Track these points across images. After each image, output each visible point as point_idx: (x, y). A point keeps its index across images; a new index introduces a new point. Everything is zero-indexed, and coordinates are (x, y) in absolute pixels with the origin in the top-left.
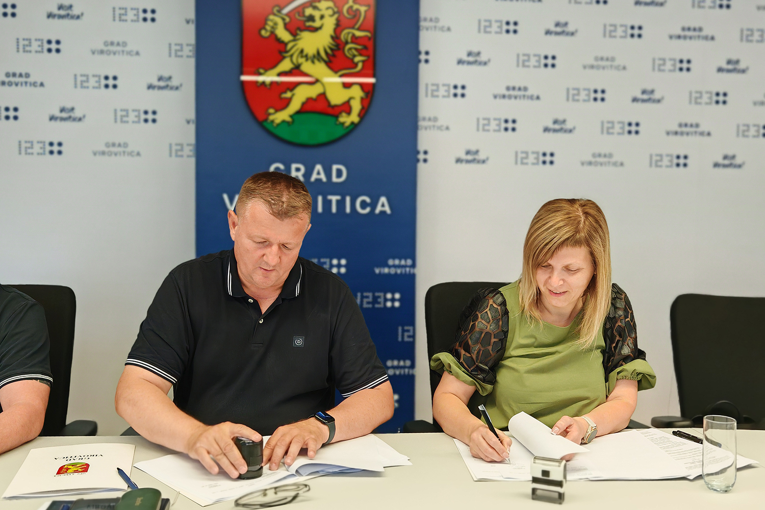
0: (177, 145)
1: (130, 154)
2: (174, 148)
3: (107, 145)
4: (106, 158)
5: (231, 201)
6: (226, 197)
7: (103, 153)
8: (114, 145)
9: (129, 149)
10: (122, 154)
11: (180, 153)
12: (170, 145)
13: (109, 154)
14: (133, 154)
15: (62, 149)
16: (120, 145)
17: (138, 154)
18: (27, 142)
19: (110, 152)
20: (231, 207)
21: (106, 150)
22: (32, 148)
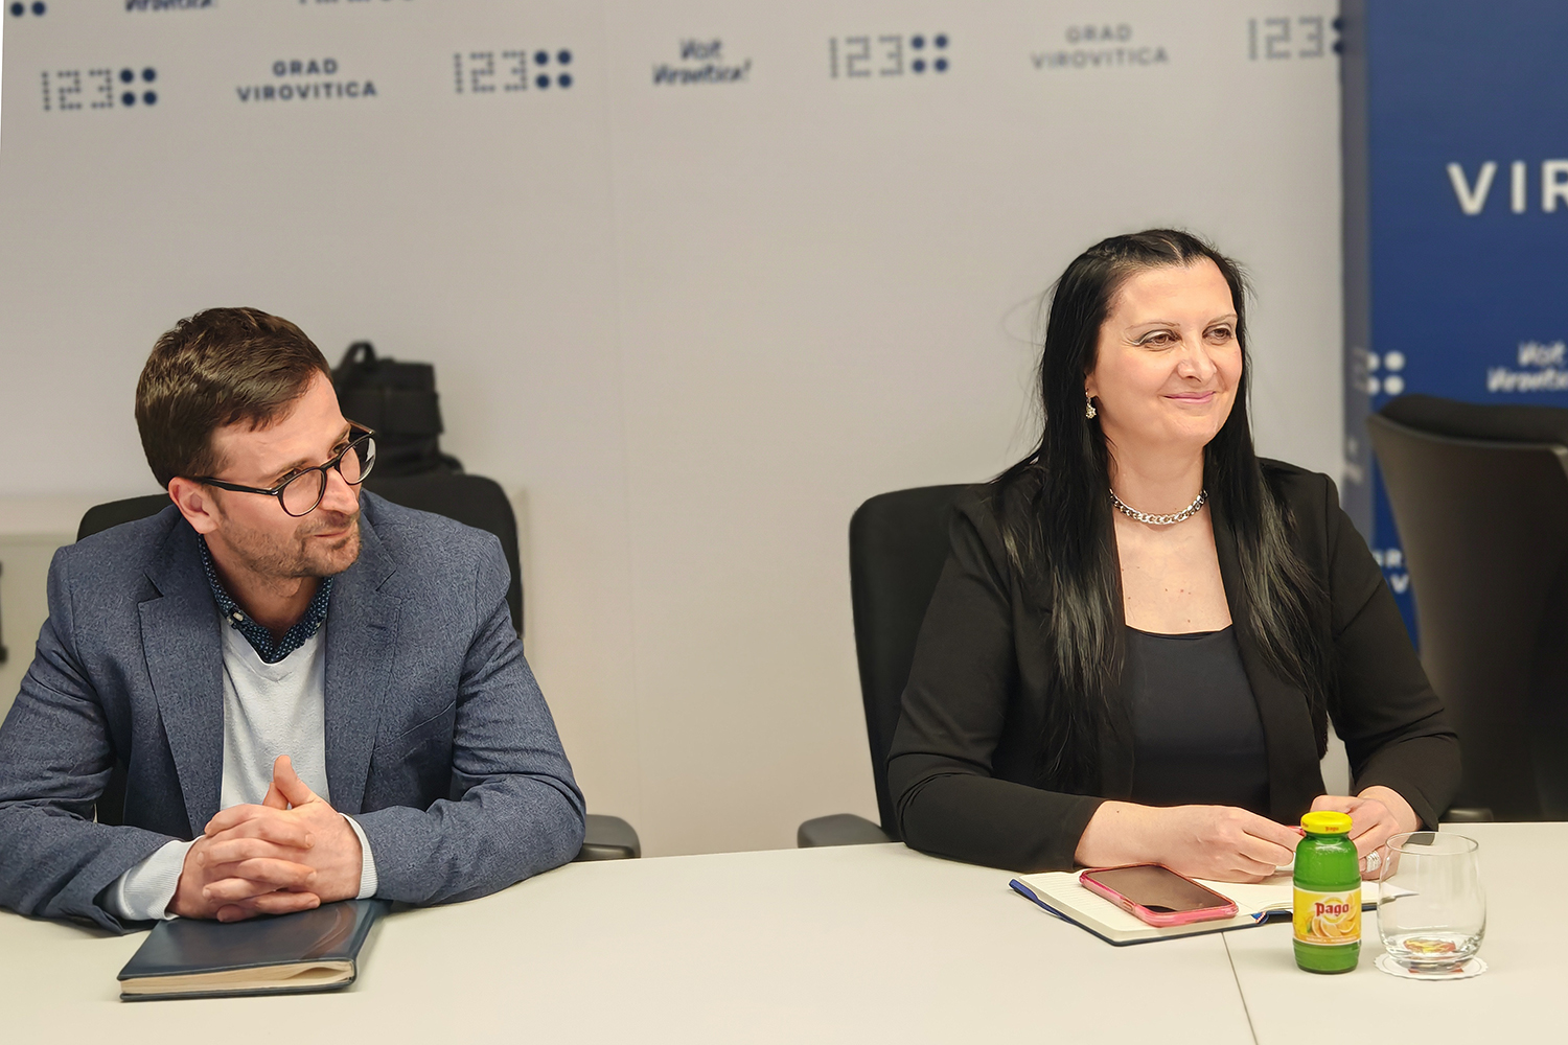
0: (1271, 22)
1: (1138, 57)
2: (1263, 31)
3: (1073, 36)
4: (1068, 72)
5: (1472, 183)
6: (1456, 173)
7: (1062, 59)
8: (1090, 33)
9: (1134, 44)
10: (1115, 58)
11: (1280, 47)
12: (1253, 25)
13: (1079, 60)
14: (1145, 56)
15: (946, 53)
16: (1107, 34)
17: (1161, 56)
18: (851, 41)
19: (1080, 54)
20: (1472, 204)
21: (1070, 49)
22: (866, 56)
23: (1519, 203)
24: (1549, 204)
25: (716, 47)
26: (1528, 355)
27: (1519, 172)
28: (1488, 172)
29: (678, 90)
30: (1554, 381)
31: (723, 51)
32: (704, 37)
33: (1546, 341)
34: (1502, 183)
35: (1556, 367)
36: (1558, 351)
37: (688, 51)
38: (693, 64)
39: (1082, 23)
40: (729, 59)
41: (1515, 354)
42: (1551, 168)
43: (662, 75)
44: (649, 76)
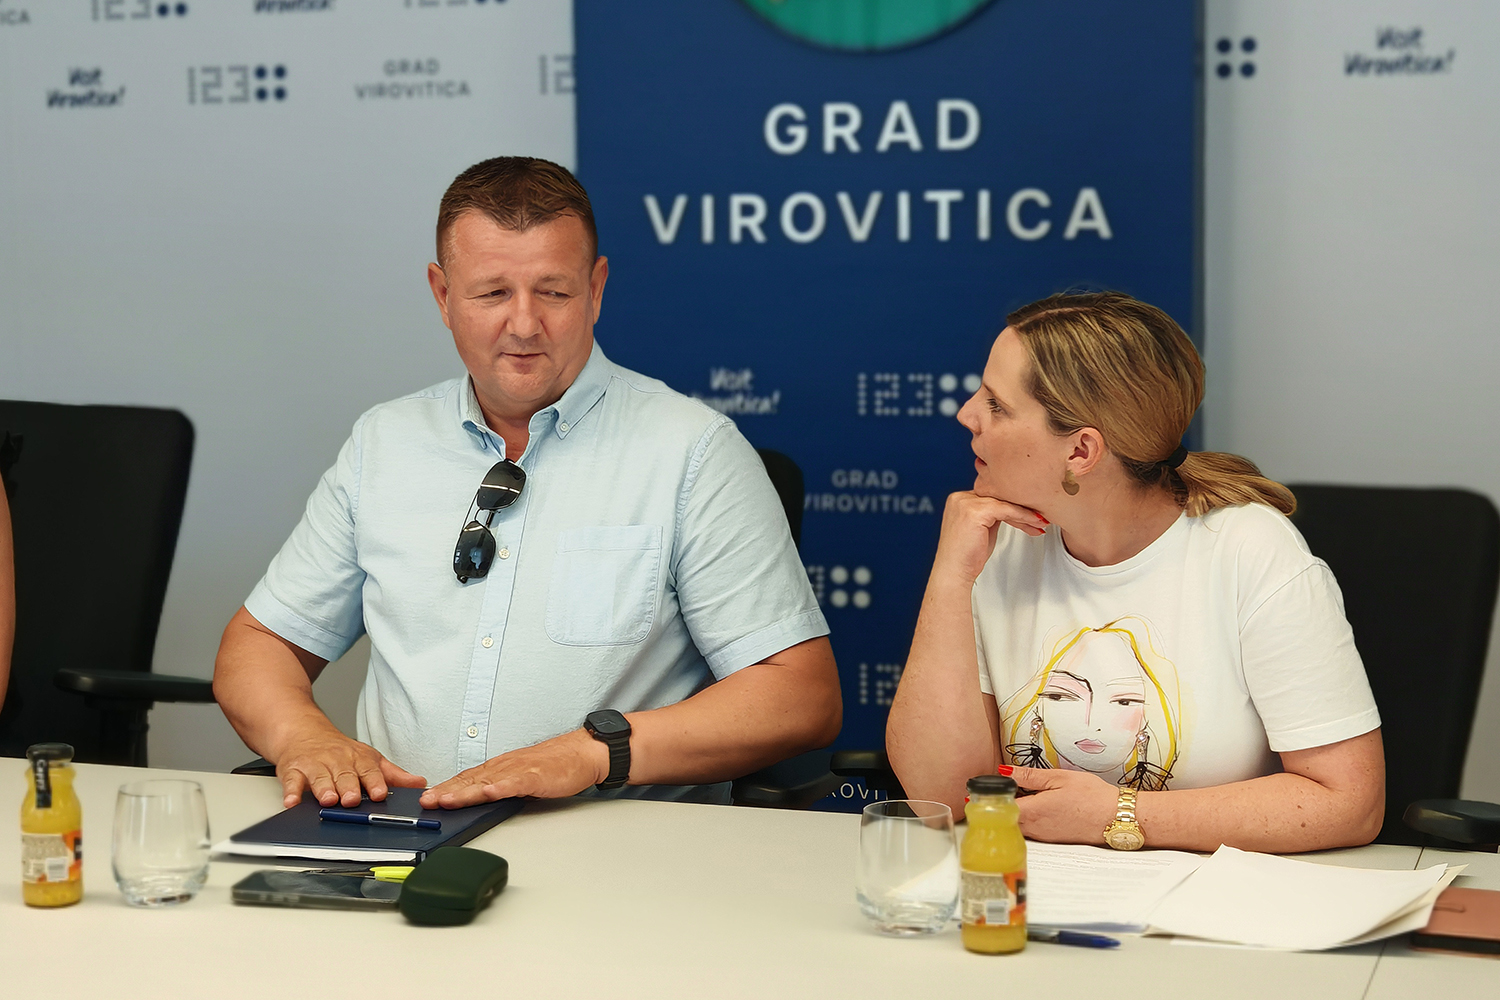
0: (559, 59)
1: (445, 90)
2: (553, 67)
3: (389, 69)
4: (386, 102)
5: (666, 214)
6: (651, 203)
7: (380, 91)
8: (404, 67)
9: (440, 78)
10: (425, 90)
11: (566, 82)
12: (543, 60)
13: (394, 92)
14: (450, 89)
15: (285, 83)
16: (418, 68)
17: (464, 89)
18: (206, 70)
19: (395, 86)
20: (666, 234)
21: (388, 81)
22: (217, 84)
23: (708, 234)
24: (736, 236)
25: (96, 75)
26: (719, 380)
27: (708, 203)
28: (680, 203)
29: (67, 112)
30: (742, 405)
31: (103, 78)
32: (88, 66)
33: (735, 367)
34: (692, 215)
35: (744, 392)
36: (746, 376)
37: (75, 78)
38: (80, 90)
39: (397, 57)
40: (108, 86)
41: (707, 380)
42: (737, 201)
43: (55, 100)
44: (43, 100)
